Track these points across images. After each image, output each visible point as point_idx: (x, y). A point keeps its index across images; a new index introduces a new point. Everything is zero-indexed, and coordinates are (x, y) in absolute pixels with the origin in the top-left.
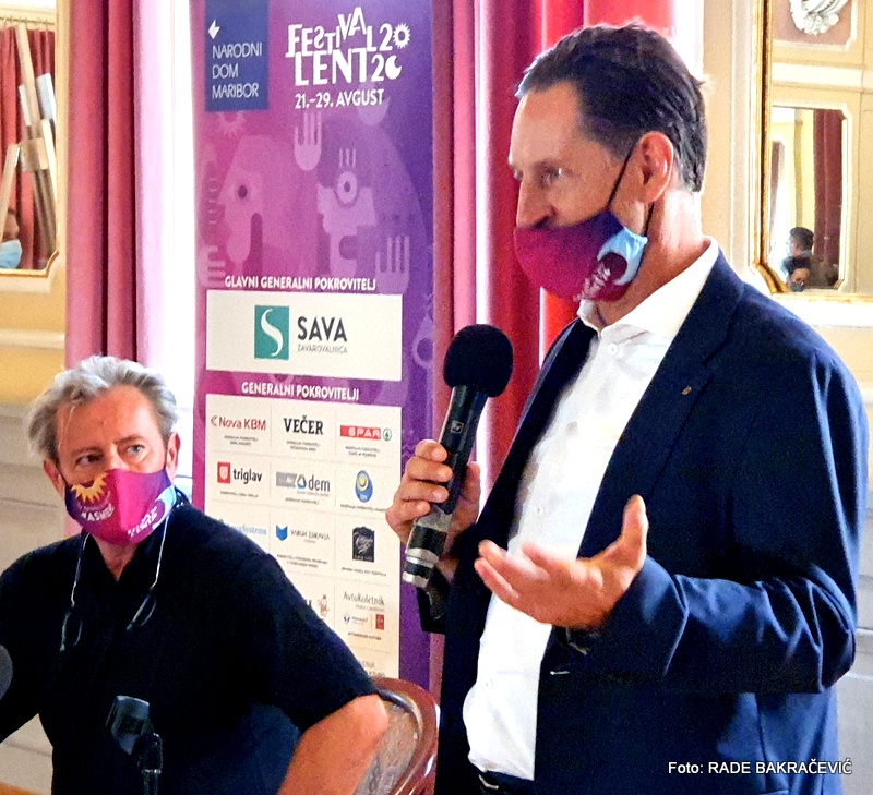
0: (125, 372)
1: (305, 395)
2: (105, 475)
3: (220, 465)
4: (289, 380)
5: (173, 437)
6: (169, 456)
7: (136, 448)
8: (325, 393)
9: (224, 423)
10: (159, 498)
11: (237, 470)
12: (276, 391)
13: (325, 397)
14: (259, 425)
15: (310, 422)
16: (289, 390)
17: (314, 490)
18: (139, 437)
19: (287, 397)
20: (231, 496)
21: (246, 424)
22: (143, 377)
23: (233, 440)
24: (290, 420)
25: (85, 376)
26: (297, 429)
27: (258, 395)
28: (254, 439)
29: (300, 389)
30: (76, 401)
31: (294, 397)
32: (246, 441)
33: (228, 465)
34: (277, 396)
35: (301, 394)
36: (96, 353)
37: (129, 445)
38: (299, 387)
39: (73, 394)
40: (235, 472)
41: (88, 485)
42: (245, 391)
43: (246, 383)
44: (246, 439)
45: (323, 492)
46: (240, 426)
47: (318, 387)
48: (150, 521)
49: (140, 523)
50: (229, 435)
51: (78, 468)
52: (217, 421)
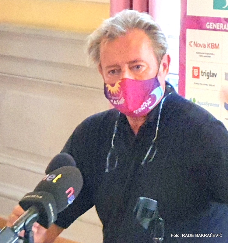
2: (120, 81)
3: (194, 68)
5: (165, 57)
6: (162, 67)
7: (138, 67)
9: (196, 45)
10: (152, 93)
11: (203, 71)
12: (225, 27)
14: (215, 46)
20: (200, 86)
21: (208, 45)
23: (201, 55)
27: (215, 30)
28: (213, 54)
32: (208, 55)
33: (198, 68)
34: (226, 30)
40: (202, 72)
41: (113, 85)
42: (208, 27)
43: (208, 23)
46: (205, 46)
48: (147, 105)
49: (140, 107)
50: (199, 51)
52: (192, 44)
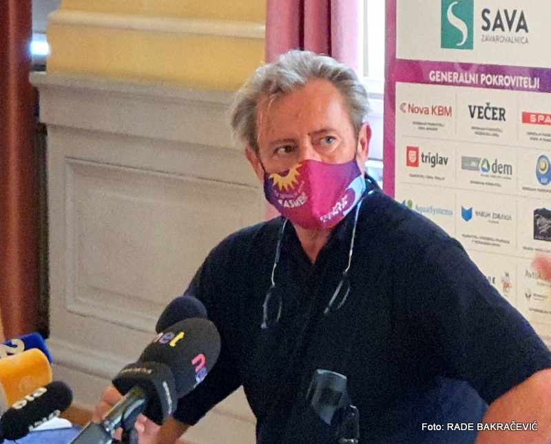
0: (319, 67)
1: (489, 83)
2: (299, 166)
3: (409, 149)
4: (474, 69)
5: (364, 127)
6: (360, 146)
7: (329, 139)
8: (507, 81)
9: (412, 109)
10: (350, 187)
11: (425, 155)
12: (461, 80)
13: (507, 85)
14: (445, 111)
15: (494, 109)
16: (473, 78)
17: (498, 174)
18: (331, 130)
19: (472, 85)
20: (418, 179)
21: (433, 110)
22: (336, 71)
23: (421, 126)
24: (475, 107)
25: (282, 70)
26: (481, 115)
27: (444, 83)
28: (441, 125)
29: (484, 78)
30: (274, 95)
31: (478, 85)
32: (433, 127)
33: (416, 149)
34: (462, 84)
35: (484, 82)
36: (295, 48)
37: (323, 137)
38: (483, 75)
39: (272, 88)
40: (423, 156)
41: (285, 174)
42: (432, 79)
43: (432, 72)
44: (433, 124)
45: (506, 175)
46: (427, 112)
47: (501, 76)
48: (341, 208)
49: (331, 210)
50: (417, 121)
51: (275, 157)
52: (406, 108)
